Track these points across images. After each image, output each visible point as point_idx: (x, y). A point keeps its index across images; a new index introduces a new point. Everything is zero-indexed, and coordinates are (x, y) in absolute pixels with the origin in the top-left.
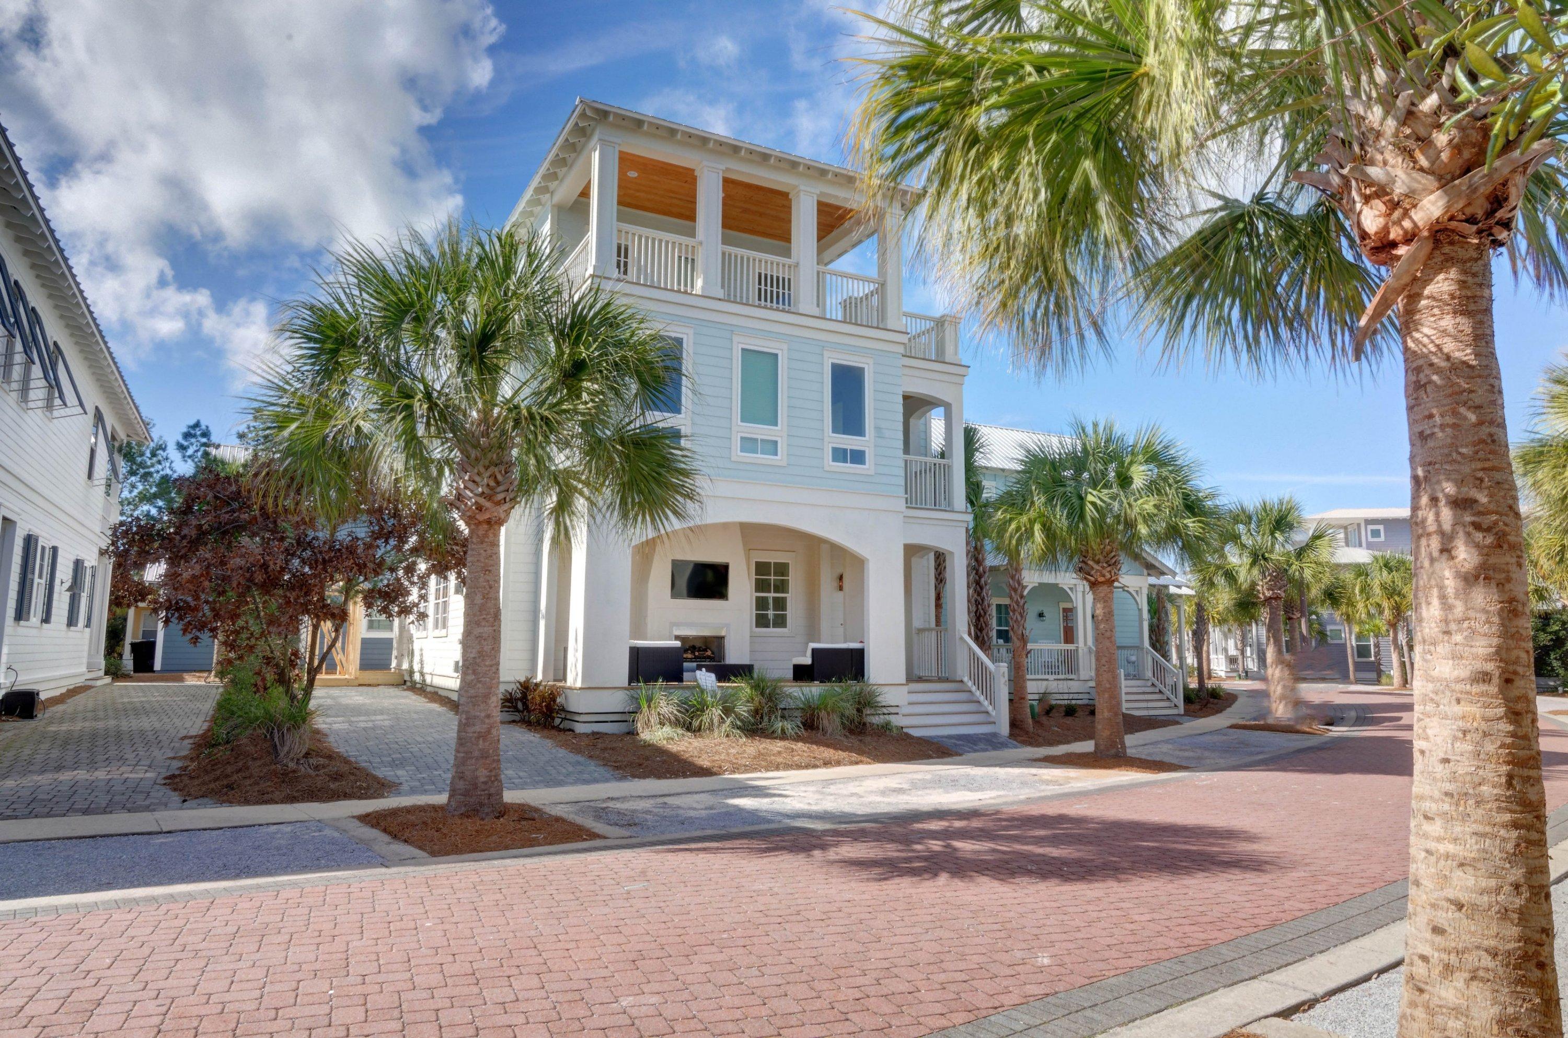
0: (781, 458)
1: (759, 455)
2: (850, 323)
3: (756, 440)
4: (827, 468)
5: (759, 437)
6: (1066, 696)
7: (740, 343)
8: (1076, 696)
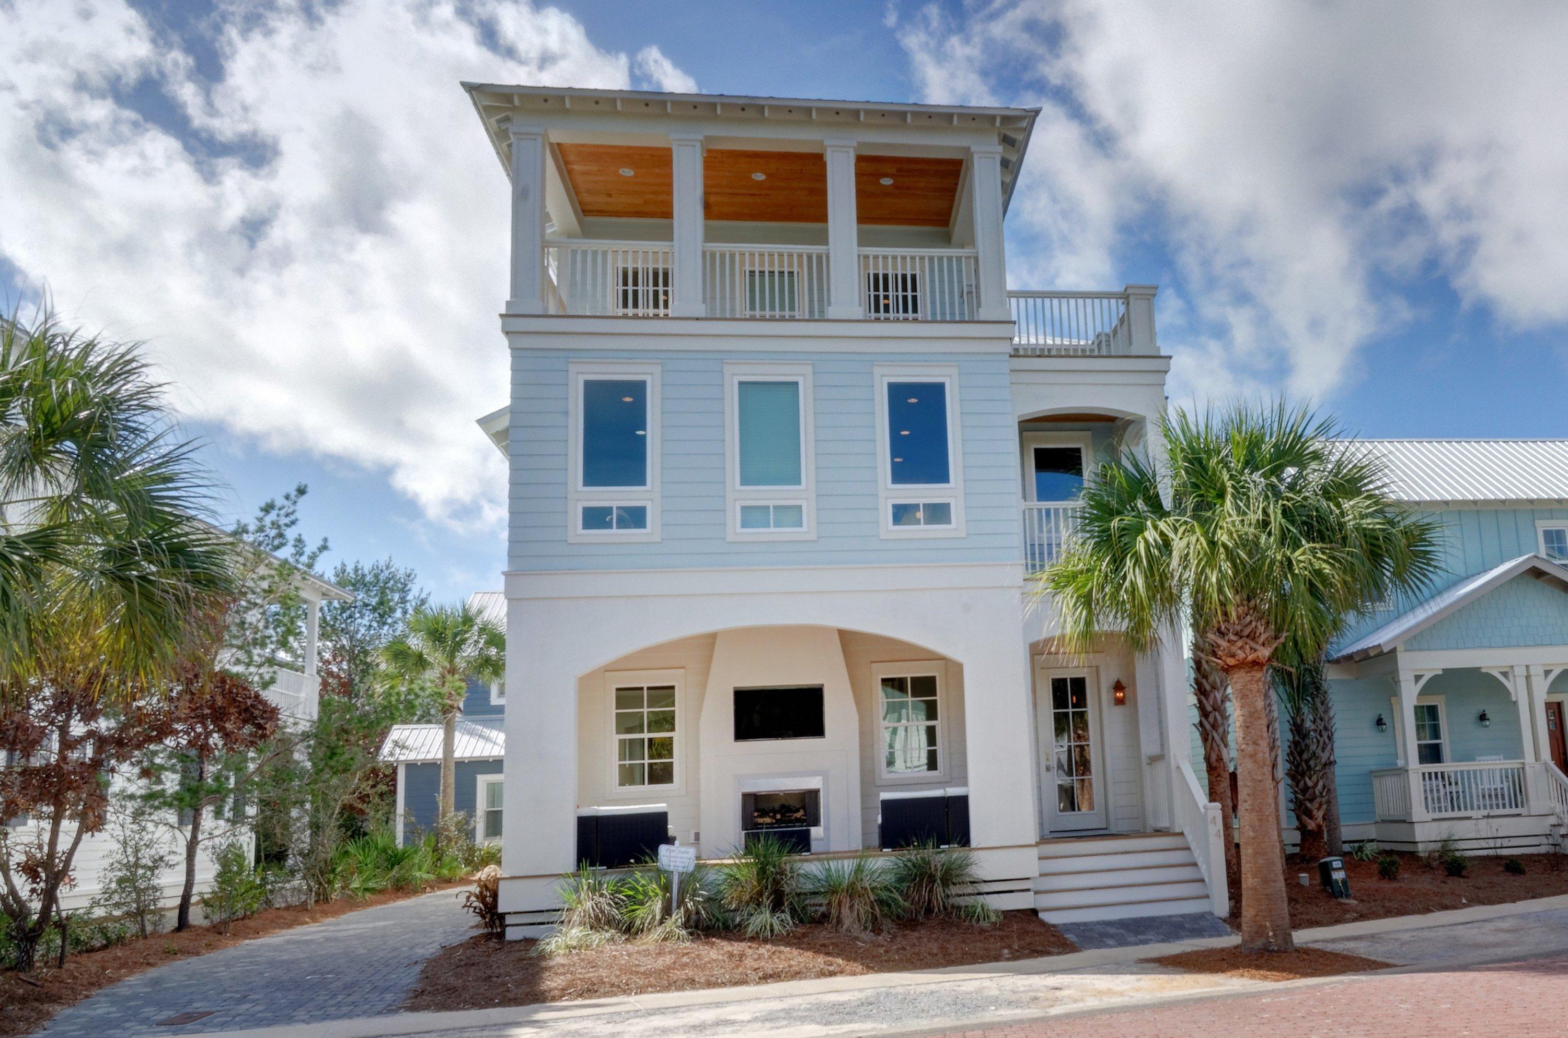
0: (808, 528)
1: (772, 529)
2: (943, 321)
3: (768, 508)
4: (882, 537)
5: (771, 503)
6: (1491, 843)
7: (735, 375)
8: (1506, 843)
